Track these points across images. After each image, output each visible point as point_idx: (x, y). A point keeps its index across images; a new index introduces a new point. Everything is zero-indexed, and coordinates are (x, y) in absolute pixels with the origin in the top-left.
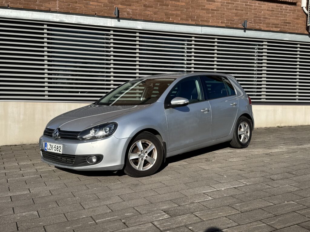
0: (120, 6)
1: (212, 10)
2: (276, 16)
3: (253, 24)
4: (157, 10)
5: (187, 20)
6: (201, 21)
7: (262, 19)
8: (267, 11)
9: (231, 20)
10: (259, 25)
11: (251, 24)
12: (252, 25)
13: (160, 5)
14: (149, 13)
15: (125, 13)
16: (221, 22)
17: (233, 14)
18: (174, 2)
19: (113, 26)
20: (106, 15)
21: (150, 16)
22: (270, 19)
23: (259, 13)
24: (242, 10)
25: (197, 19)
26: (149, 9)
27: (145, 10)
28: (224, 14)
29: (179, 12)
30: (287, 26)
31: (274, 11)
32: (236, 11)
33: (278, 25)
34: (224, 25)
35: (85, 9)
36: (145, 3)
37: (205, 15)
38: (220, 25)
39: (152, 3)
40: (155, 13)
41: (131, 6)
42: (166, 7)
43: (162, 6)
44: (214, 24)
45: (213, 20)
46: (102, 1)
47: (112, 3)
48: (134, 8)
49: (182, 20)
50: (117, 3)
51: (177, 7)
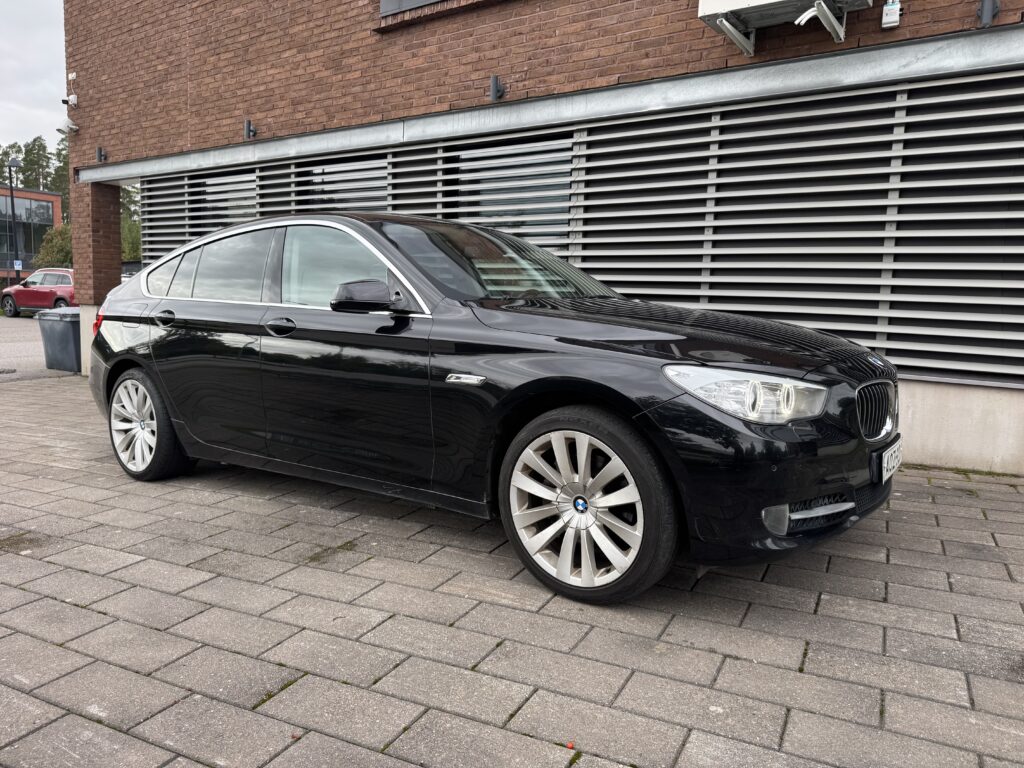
0: (259, 116)
1: (418, 70)
2: (606, 32)
3: (526, 83)
4: (312, 105)
5: (366, 114)
6: (395, 108)
7: (554, 58)
8: (574, 22)
9: (467, 88)
10: (545, 81)
11: (520, 85)
12: (524, 85)
13: (317, 93)
14: (299, 116)
15: (264, 129)
16: (440, 101)
17: (469, 67)
18: (340, 76)
19: (256, 159)
20: (241, 140)
21: (302, 122)
22: (582, 49)
23: (547, 37)
24: (494, 47)
25: (386, 106)
26: (301, 108)
27: (294, 112)
28: (446, 74)
29: (349, 99)
30: (647, 55)
31: (597, 15)
32: (477, 55)
33: (614, 62)
34: (446, 107)
35: (217, 137)
36: (294, 95)
37: (403, 90)
38: (438, 108)
39: (304, 93)
40: (308, 114)
41: (273, 108)
42: (326, 94)
43: (320, 93)
44: (422, 110)
45: (420, 98)
46: (237, 112)
47: (248, 112)
48: (277, 112)
49: (356, 115)
50: (254, 110)
51: (347, 86)
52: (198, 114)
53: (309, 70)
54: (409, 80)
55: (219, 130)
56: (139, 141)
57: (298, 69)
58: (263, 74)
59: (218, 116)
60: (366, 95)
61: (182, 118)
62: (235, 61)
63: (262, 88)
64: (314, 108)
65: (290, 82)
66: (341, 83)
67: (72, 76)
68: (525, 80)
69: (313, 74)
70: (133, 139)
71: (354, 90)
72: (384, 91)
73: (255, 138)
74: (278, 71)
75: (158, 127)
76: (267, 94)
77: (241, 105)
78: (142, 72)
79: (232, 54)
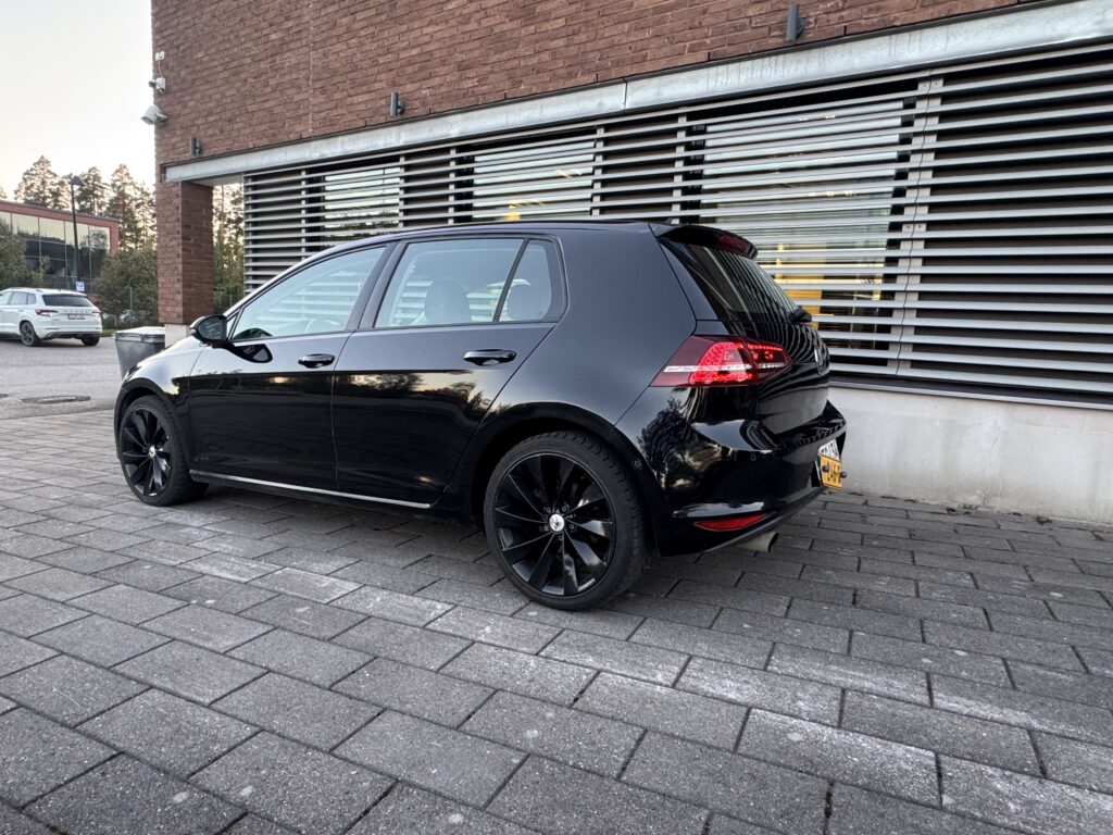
0: (409, 87)
1: (657, 10)
3: (844, 13)
4: (488, 68)
5: (570, 75)
6: (618, 63)
9: (742, 27)
10: (879, 8)
11: (832, 16)
12: (842, 17)
13: (495, 53)
14: (468, 84)
15: (417, 104)
16: (692, 50)
18: (533, 27)
19: (401, 143)
20: (383, 119)
21: (473, 92)
25: (603, 62)
26: (471, 73)
27: (461, 80)
28: (704, 12)
29: (545, 57)
34: (702, 56)
35: (349, 117)
36: (460, 57)
37: (631, 39)
38: (688, 59)
39: (476, 53)
40: (482, 80)
41: (430, 77)
42: (511, 52)
43: (501, 52)
44: (663, 64)
45: (660, 47)
46: (377, 85)
47: (394, 84)
48: (437, 81)
49: (555, 78)
50: (403, 81)
51: (542, 40)
52: (323, 90)
53: (485, 23)
54: (642, 24)
55: (351, 108)
56: (244, 128)
57: (467, 23)
58: (418, 33)
59: (352, 92)
60: (573, 50)
61: (302, 96)
62: (378, 19)
63: (414, 52)
64: (492, 72)
65: (457, 41)
66: (535, 36)
67: (161, 55)
68: (843, 9)
69: (491, 28)
70: (236, 127)
71: (553, 44)
72: (601, 42)
73: (403, 116)
74: (438, 28)
75: (271, 111)
76: (423, 59)
77: (383, 76)
78: (250, 44)
79: (373, 12)
